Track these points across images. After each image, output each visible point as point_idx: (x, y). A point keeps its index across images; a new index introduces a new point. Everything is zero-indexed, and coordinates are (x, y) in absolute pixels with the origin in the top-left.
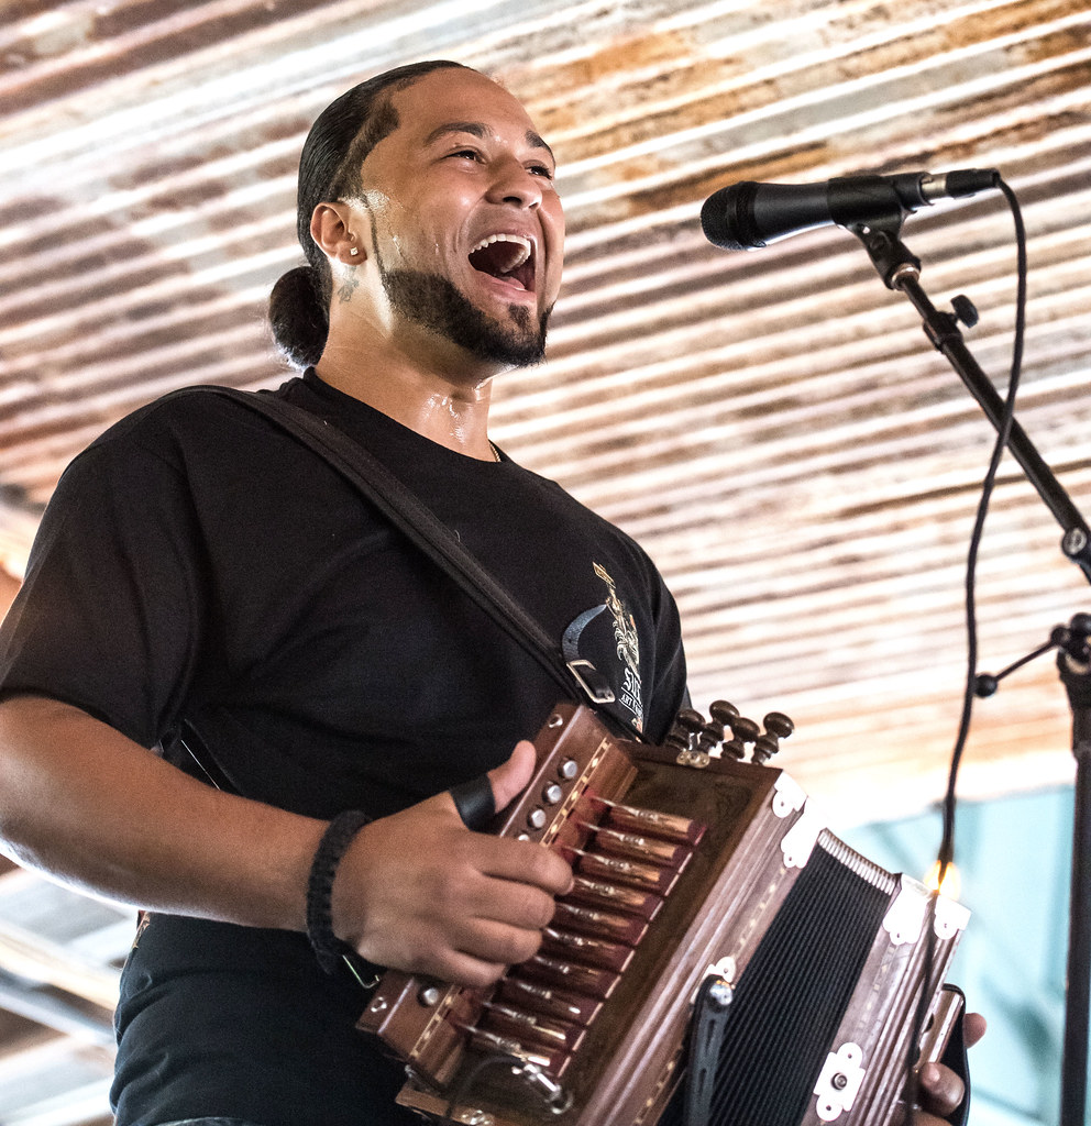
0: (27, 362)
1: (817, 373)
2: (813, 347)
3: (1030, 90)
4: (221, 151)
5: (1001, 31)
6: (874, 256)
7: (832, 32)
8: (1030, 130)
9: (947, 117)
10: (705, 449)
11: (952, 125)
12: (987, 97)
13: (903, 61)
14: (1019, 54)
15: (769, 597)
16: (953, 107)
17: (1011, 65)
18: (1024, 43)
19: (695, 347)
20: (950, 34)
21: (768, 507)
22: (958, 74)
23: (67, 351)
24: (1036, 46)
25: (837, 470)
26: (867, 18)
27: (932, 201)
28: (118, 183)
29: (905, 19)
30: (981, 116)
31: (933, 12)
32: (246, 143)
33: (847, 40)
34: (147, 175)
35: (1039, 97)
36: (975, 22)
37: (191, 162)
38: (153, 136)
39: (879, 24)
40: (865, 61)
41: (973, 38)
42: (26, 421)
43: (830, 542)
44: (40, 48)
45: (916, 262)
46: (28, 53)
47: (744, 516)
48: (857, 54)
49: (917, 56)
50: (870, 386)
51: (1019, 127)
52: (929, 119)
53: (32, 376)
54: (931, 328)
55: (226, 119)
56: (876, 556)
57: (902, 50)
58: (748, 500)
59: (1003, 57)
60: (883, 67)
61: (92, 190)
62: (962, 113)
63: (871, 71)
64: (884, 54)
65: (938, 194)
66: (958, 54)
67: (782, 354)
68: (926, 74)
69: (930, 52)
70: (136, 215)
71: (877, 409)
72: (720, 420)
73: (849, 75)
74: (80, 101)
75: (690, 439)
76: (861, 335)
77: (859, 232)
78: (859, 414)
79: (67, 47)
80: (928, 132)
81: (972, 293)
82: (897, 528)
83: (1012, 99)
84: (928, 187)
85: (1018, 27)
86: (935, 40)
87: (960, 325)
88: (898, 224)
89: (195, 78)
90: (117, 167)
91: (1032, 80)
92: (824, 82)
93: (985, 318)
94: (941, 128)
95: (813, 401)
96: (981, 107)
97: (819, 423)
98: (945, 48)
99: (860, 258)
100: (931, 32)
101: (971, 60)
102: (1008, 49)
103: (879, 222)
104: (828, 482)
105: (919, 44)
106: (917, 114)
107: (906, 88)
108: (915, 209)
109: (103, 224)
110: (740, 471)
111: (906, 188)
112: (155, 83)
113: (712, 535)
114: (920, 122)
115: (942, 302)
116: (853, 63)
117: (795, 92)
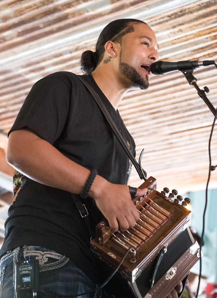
0: (4, 104)
1: (165, 105)
2: (165, 100)
3: (211, 47)
4: (44, 60)
5: (206, 34)
6: (187, 78)
7: (170, 35)
8: (211, 55)
9: (193, 53)
10: (142, 121)
11: (195, 54)
12: (202, 48)
13: (185, 41)
14: (209, 39)
15: (154, 151)
16: (195, 50)
17: (207, 41)
18: (210, 37)
19: (141, 100)
20: (195, 35)
21: (154, 133)
22: (196, 43)
23: (12, 102)
24: (213, 37)
25: (169, 125)
26: (178, 32)
27: (199, 67)
28: (23, 67)
29: (186, 32)
30: (201, 52)
31: (191, 30)
32: (49, 58)
33: (174, 36)
34: (29, 65)
35: (213, 48)
36: (200, 32)
37: (38, 62)
38: (30, 57)
39: (180, 33)
40: (177, 41)
41: (200, 36)
42: (3, 116)
43: (167, 140)
44: (6, 39)
45: (196, 79)
46: (4, 40)
47: (150, 135)
48: (175, 39)
49: (188, 40)
50: (176, 108)
51: (208, 54)
52: (190, 53)
53: (5, 107)
54: (199, 93)
55: (45, 53)
56: (176, 143)
57: (185, 38)
58: (150, 131)
59: (206, 40)
60: (181, 42)
61: (17, 68)
62: (197, 51)
63: (178, 43)
64: (181, 39)
65: (201, 65)
66: (197, 39)
67: (158, 102)
68: (190, 43)
69: (191, 39)
70: (26, 73)
71: (177, 113)
72: (145, 115)
73: (174, 44)
74: (15, 50)
75: (139, 119)
76: (174, 98)
77: (184, 73)
78: (173, 114)
79: (12, 38)
80: (190, 55)
81: (208, 86)
82: (181, 137)
83: (207, 48)
84: (199, 64)
85: (209, 33)
86: (192, 36)
87: (205, 93)
88: (192, 72)
89: (39, 45)
90: (22, 64)
91: (211, 45)
92: (169, 45)
93: (211, 91)
94: (192, 55)
95: (164, 111)
96: (201, 50)
97: (165, 116)
98: (194, 38)
99: (185, 79)
100: (191, 35)
101: (199, 40)
102: (207, 38)
103: (188, 71)
104: (167, 128)
105: (188, 37)
106: (188, 52)
107: (186, 46)
108: (196, 68)
109: (20, 75)
110: (149, 125)
111: (194, 64)
112: (30, 46)
113: (143, 138)
114: (188, 54)
115: (202, 88)
116: (174, 42)
117: (163, 47)
